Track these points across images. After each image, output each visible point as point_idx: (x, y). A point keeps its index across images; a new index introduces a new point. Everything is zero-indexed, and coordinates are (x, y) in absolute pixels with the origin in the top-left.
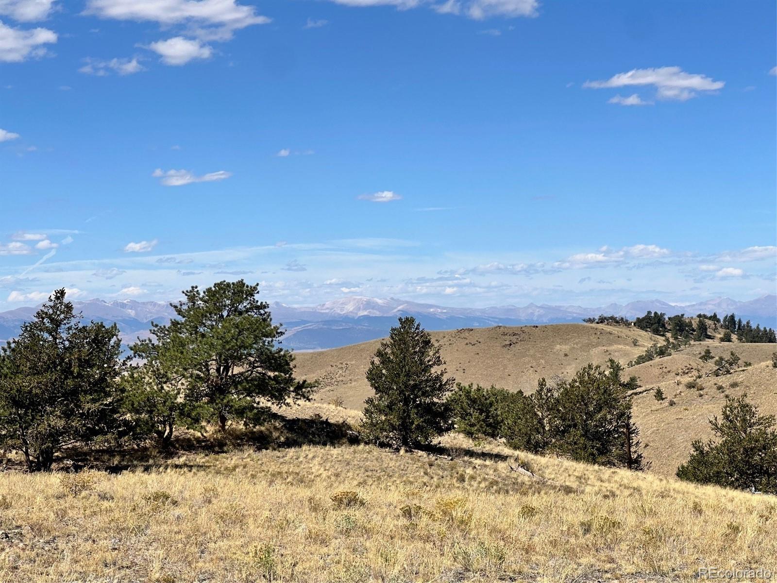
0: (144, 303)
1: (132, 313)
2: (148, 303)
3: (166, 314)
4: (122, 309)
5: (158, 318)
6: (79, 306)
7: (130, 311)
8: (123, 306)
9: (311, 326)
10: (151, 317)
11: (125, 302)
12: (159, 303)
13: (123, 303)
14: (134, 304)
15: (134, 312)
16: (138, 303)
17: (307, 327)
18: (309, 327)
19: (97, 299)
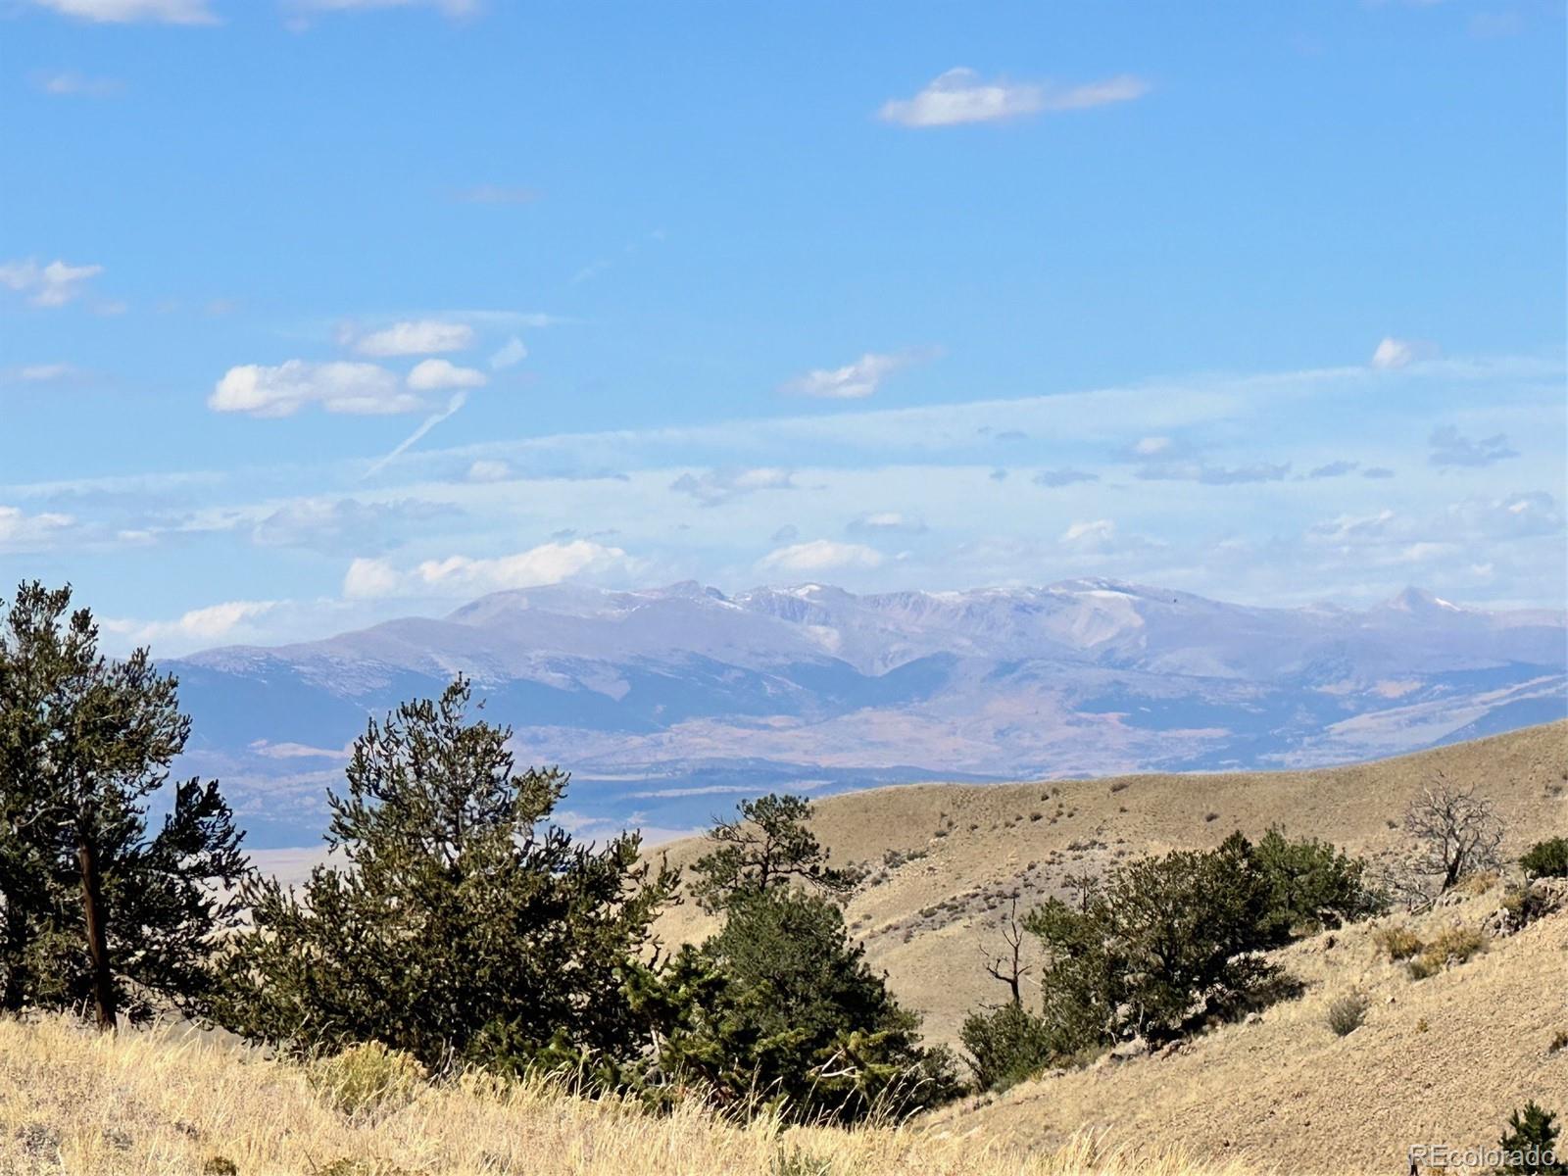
0: (875, 601)
1: (827, 639)
2: (891, 597)
3: (966, 642)
4: (787, 623)
5: (935, 658)
6: (616, 612)
7: (820, 630)
8: (795, 609)
9: (1548, 685)
10: (904, 653)
11: (801, 593)
12: (935, 596)
13: (792, 600)
14: (835, 603)
15: (835, 634)
16: (853, 597)
17: (1534, 689)
18: (1542, 692)
19: (692, 586)
